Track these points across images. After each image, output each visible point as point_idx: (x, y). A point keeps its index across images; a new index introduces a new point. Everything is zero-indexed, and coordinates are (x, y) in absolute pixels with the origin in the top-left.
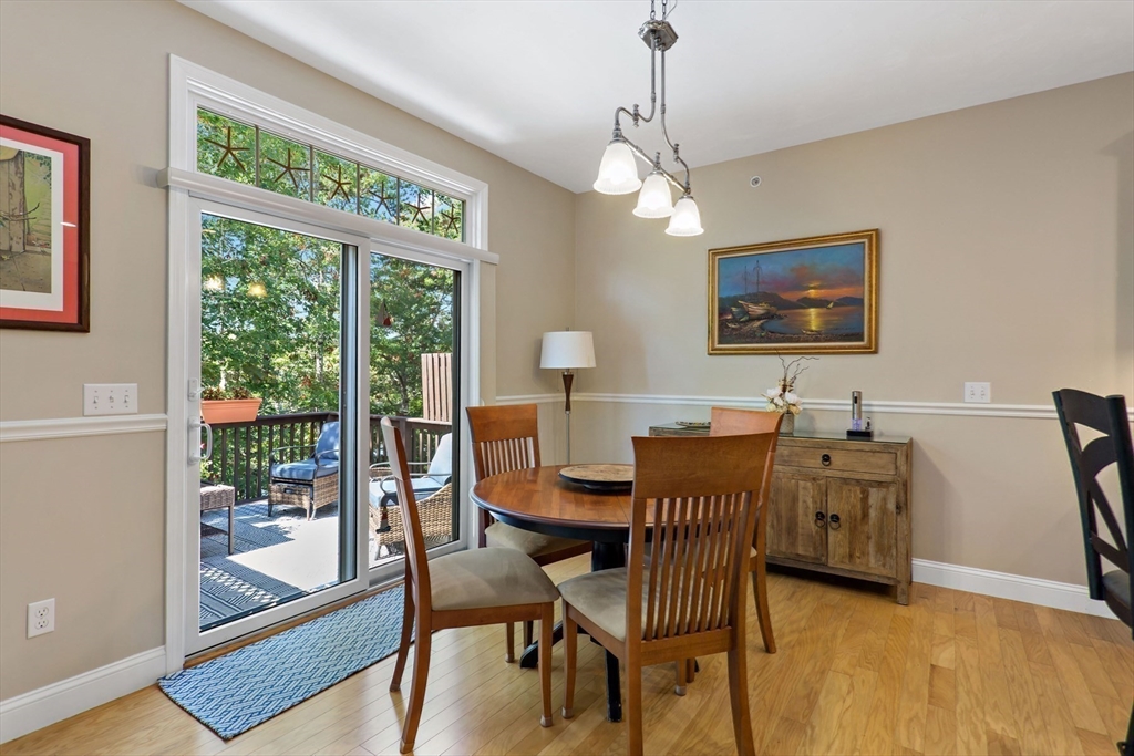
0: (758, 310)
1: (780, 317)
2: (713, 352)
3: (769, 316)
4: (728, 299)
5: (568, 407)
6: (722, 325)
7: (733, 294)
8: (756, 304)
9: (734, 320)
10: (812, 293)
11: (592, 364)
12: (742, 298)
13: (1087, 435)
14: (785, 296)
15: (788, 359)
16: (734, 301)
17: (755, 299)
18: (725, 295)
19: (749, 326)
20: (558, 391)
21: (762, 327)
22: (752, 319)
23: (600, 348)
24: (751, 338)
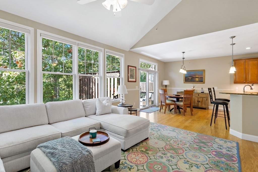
0: (190, 78)
2: (184, 83)
3: (191, 79)
6: (186, 80)
9: (187, 79)
10: (197, 76)
11: (169, 84)
14: (193, 77)
15: (194, 84)
16: (187, 77)
18: (186, 76)
19: (189, 80)
21: (191, 80)
22: (189, 79)
23: (170, 82)
24: (189, 81)
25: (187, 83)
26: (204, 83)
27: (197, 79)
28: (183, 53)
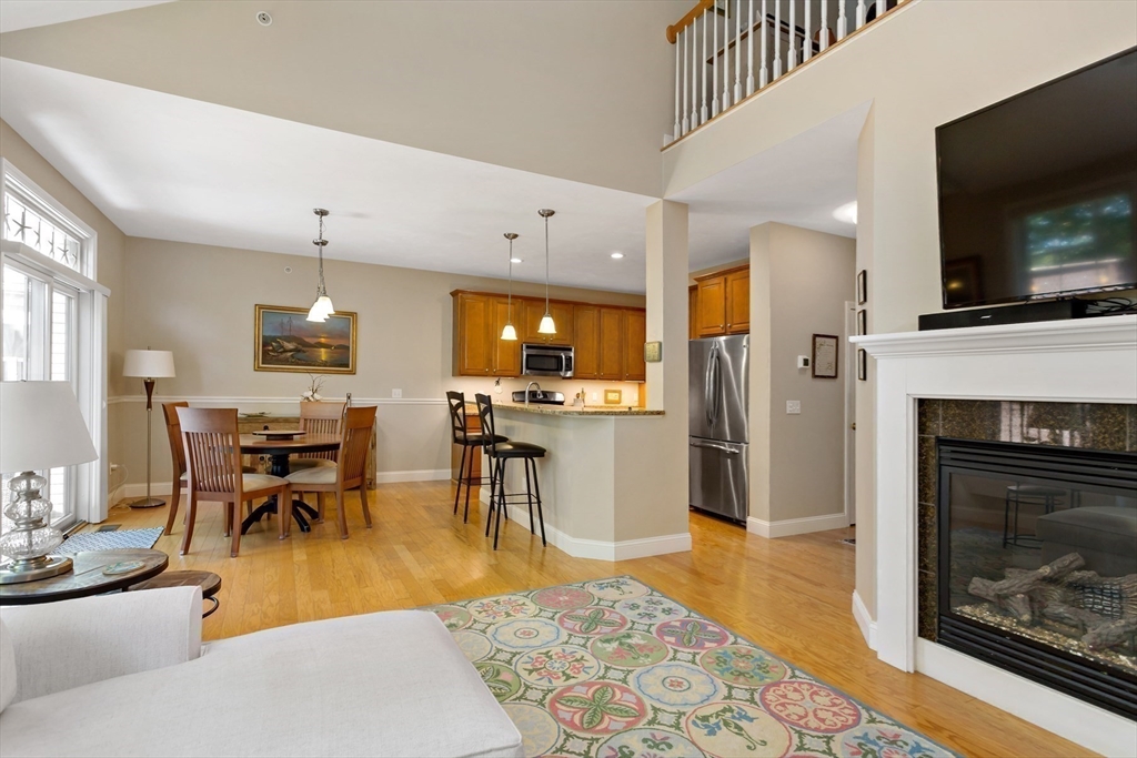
0: (290, 346)
1: (304, 352)
2: (257, 369)
3: (297, 350)
4: (270, 337)
5: (149, 405)
6: (265, 353)
7: (273, 334)
8: (289, 342)
9: (273, 351)
10: (323, 340)
11: (173, 375)
12: (280, 338)
13: (455, 402)
14: (307, 340)
15: (315, 376)
16: (274, 339)
17: (289, 339)
18: (267, 334)
19: (284, 355)
20: (141, 393)
21: (292, 356)
22: (286, 351)
23: (178, 364)
24: (286, 362)
25: (276, 370)
26: (353, 372)
27: (323, 354)
28: (323, 213)
